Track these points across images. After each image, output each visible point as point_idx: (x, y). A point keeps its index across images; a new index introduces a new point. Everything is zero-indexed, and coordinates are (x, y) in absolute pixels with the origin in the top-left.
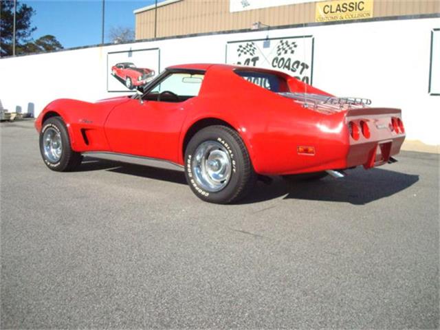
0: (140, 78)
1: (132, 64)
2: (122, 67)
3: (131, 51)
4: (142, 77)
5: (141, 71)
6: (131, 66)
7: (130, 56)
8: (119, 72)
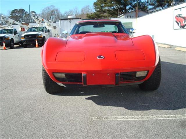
0: (183, 22)
1: (181, 15)
2: (178, 17)
3: (181, 8)
4: (184, 21)
5: (184, 18)
6: (181, 16)
7: (181, 10)
8: (177, 19)
